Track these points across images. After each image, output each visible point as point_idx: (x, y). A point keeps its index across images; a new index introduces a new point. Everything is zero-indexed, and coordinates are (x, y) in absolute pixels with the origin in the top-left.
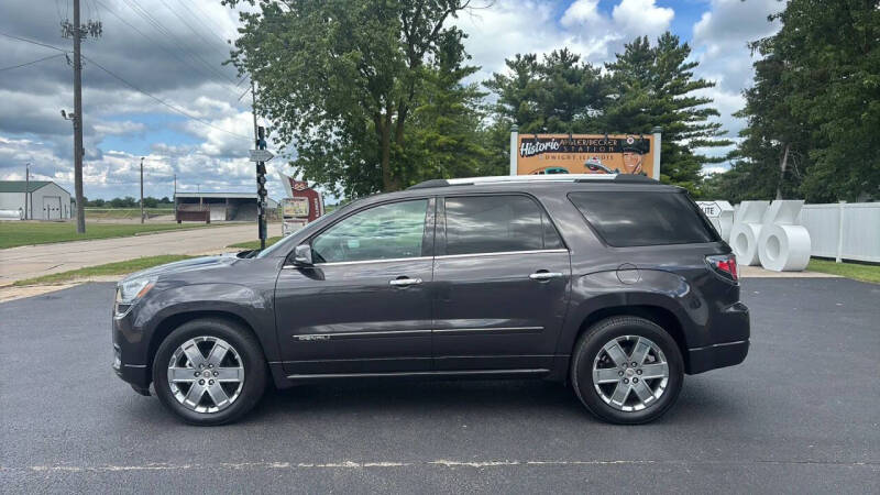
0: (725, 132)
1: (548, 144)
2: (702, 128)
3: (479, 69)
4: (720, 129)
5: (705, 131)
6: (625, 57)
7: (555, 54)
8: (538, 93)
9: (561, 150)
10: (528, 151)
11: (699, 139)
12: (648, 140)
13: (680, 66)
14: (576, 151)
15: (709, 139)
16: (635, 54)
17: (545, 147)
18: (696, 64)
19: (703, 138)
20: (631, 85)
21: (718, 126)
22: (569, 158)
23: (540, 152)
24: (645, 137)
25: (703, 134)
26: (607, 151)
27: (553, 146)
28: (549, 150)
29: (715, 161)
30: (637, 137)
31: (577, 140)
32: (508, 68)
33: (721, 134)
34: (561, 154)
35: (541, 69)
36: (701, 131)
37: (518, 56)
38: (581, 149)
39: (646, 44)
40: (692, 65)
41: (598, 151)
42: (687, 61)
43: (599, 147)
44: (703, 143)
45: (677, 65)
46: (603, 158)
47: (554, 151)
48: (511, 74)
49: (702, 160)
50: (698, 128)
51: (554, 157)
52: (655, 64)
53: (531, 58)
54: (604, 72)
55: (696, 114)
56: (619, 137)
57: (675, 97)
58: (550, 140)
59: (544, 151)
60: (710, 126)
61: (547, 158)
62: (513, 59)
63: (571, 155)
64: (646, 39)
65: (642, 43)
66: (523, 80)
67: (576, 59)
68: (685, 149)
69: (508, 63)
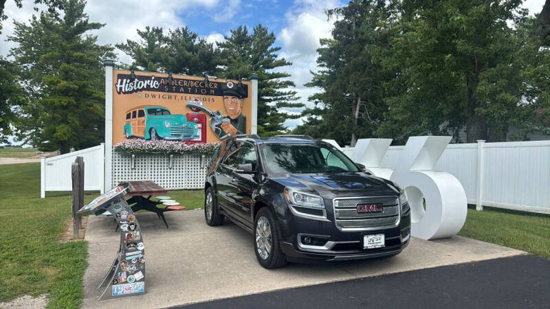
0: (299, 98)
1: (147, 82)
2: (285, 94)
3: (104, 25)
4: (296, 96)
5: (287, 96)
6: (231, 40)
7: (178, 31)
8: (163, 57)
9: (161, 89)
10: (125, 87)
11: (283, 101)
12: (246, 86)
13: (269, 49)
14: (177, 91)
15: (289, 102)
16: (238, 38)
17: (144, 85)
18: (280, 48)
19: (286, 101)
20: (235, 58)
21: (294, 93)
22: (170, 97)
23: (138, 90)
24: (244, 83)
25: (285, 98)
26: (208, 94)
27: (153, 84)
28: (148, 88)
29: (293, 117)
30: (236, 82)
31: (178, 80)
32: (140, 37)
33: (296, 99)
34: (161, 94)
35: (166, 40)
36: (284, 96)
37: (148, 28)
38: (182, 89)
39: (246, 32)
40: (277, 49)
41: (199, 93)
42: (273, 46)
43: (200, 88)
44: (285, 105)
45: (267, 48)
46: (204, 100)
47: (153, 89)
48: (142, 43)
49: (285, 116)
50: (282, 94)
51: (154, 96)
52: (252, 47)
53: (159, 31)
54: (215, 47)
55: (280, 84)
56: (220, 80)
57: (266, 71)
58: (149, 78)
59: (143, 89)
60: (289, 93)
61: (147, 96)
62: (144, 30)
63: (173, 94)
64: (245, 28)
65: (243, 30)
66: (151, 47)
67: (194, 36)
68: (274, 109)
69: (139, 33)
